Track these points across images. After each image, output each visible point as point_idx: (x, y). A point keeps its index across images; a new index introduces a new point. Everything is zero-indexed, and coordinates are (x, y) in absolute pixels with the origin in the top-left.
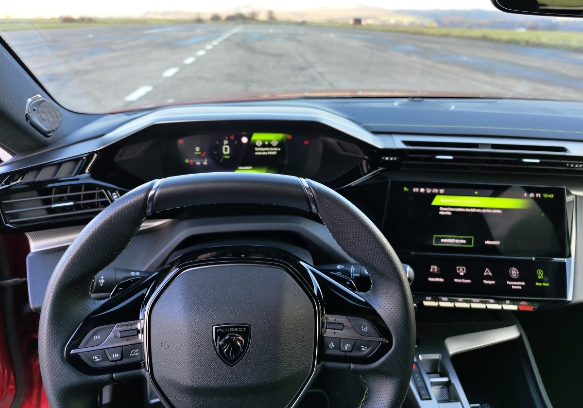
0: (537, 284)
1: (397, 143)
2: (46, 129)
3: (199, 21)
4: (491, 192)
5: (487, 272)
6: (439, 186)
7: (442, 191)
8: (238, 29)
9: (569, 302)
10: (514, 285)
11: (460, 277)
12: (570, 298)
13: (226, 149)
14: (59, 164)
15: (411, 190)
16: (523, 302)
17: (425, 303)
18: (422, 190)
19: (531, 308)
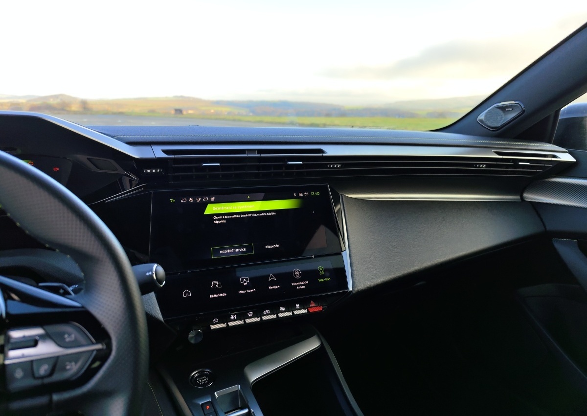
0: (320, 280)
1: (158, 152)
4: (263, 194)
5: (272, 277)
6: (210, 194)
7: (213, 199)
10: (299, 286)
11: (245, 288)
12: (351, 289)
15: (178, 200)
16: (313, 304)
17: (213, 327)
18: (191, 200)
19: (320, 309)
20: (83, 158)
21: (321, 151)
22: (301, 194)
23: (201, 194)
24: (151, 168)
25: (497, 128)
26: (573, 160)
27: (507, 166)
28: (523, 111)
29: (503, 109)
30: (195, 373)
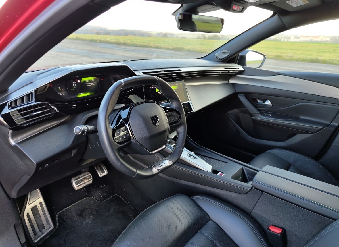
1: (141, 73)
12: (193, 110)
13: (75, 85)
15: (149, 88)
18: (152, 87)
21: (179, 70)
22: (177, 84)
25: (222, 59)
26: (243, 70)
27: (226, 72)
28: (230, 54)
29: (224, 53)
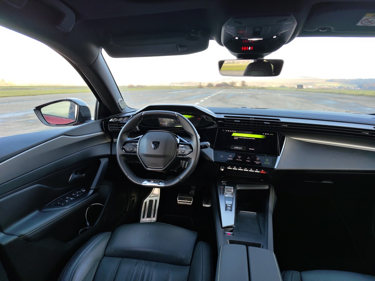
0: (265, 163)
1: (222, 116)
2: (122, 108)
3: (200, 87)
4: (252, 132)
5: (249, 158)
6: (234, 130)
7: (235, 131)
8: (221, 92)
9: (275, 169)
10: (257, 162)
11: (239, 159)
12: (275, 167)
14: (124, 117)
15: (225, 131)
16: (263, 171)
17: (228, 168)
18: (229, 131)
19: (265, 173)
20: (204, 116)
22: (266, 134)
23: (232, 130)
24: (220, 120)
30: (223, 182)
